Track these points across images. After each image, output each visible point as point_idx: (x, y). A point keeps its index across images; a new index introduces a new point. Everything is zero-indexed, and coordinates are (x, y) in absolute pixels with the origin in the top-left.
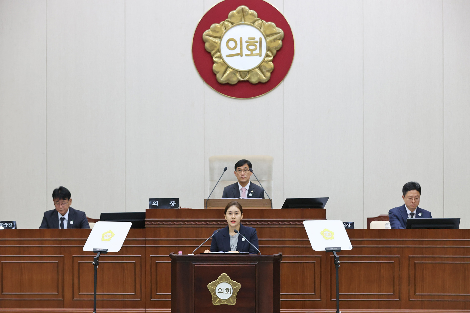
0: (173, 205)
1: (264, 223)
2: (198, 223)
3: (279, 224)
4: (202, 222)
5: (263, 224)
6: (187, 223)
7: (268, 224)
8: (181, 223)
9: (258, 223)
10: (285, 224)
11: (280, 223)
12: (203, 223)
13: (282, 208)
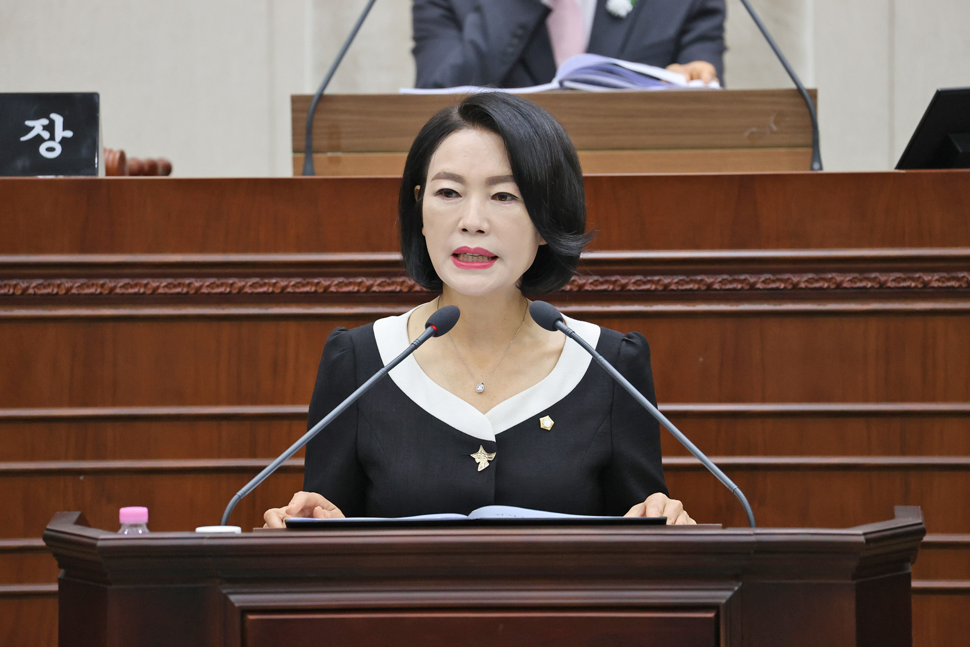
0: (50, 150)
1: (760, 281)
2: (247, 284)
3: (883, 293)
4: (283, 283)
5: (752, 294)
6: (161, 285)
7: (795, 294)
8: (119, 285)
9: (716, 281)
10: (925, 293)
11: (890, 279)
12: (290, 284)
13: (900, 166)
